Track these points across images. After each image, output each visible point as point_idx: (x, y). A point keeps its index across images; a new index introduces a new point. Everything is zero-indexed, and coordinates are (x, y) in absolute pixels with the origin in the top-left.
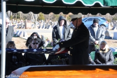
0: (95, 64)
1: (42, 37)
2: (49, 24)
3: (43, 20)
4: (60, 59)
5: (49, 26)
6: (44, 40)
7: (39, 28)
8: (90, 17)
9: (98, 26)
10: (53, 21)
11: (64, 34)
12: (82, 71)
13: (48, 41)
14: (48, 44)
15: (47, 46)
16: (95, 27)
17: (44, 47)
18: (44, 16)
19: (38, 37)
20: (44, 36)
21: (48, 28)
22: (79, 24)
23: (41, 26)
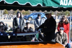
0: (38, 41)
1: (6, 24)
2: (11, 17)
3: (7, 14)
4: (17, 38)
5: (11, 18)
6: (8, 26)
7: (4, 19)
8: (36, 13)
9: (41, 18)
10: (13, 15)
11: (20, 23)
12: (31, 45)
13: (10, 27)
14: (10, 29)
15: (9, 30)
16: (39, 19)
17: (7, 31)
18: (8, 12)
19: (4, 25)
20: (8, 24)
21: (10, 19)
22: (50, 17)
23: (6, 18)
